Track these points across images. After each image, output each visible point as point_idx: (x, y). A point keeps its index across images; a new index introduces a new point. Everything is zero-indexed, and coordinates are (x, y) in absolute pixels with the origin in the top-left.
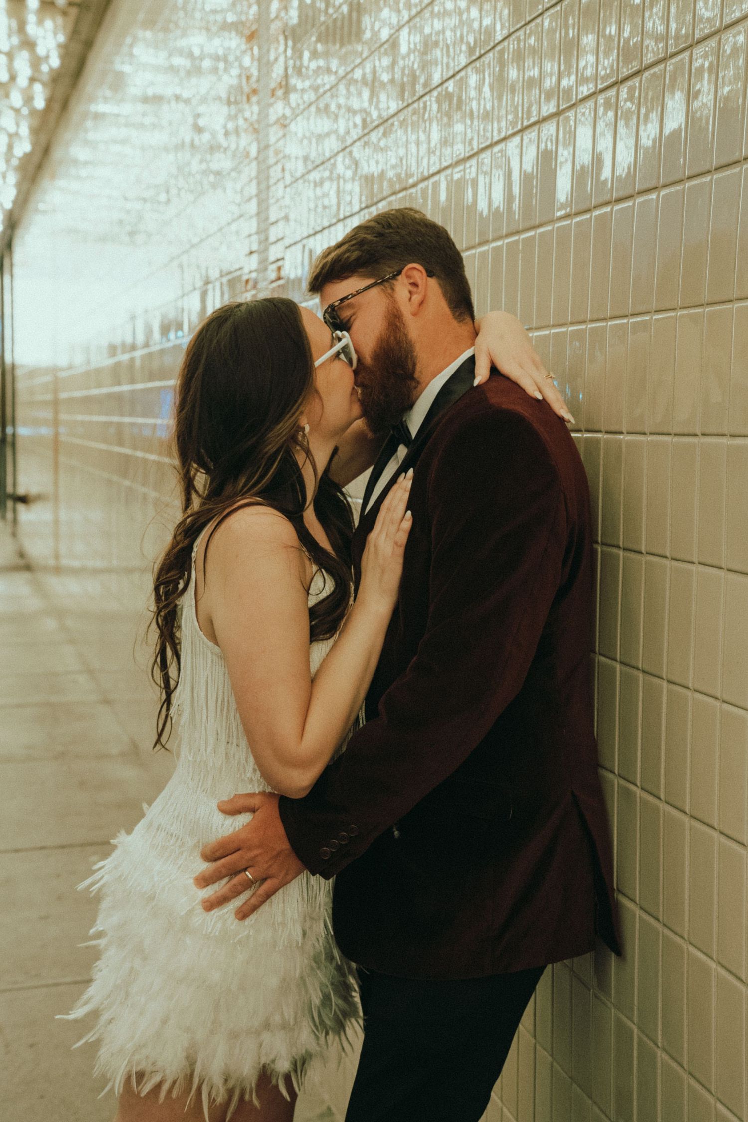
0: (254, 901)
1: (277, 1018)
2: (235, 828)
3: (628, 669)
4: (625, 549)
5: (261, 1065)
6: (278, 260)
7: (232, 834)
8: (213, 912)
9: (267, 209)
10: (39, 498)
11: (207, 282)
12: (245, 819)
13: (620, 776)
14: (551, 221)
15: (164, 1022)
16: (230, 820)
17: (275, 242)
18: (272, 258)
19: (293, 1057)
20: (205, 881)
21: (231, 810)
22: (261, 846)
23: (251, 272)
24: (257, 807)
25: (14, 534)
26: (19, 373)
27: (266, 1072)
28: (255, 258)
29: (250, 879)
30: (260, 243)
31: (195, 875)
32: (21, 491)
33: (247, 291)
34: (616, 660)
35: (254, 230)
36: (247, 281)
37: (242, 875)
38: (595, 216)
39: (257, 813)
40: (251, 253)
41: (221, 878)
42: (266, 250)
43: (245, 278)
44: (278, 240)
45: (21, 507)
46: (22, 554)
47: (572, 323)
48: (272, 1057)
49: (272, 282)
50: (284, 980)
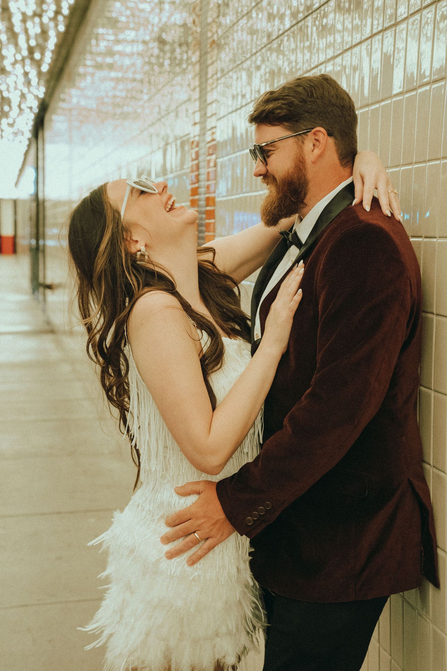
0: (200, 553)
1: (224, 629)
2: (187, 504)
3: (439, 395)
4: (437, 315)
5: (216, 660)
6: (212, 128)
7: (185, 509)
8: (174, 560)
9: (206, 94)
10: (59, 286)
11: (167, 144)
12: (193, 499)
13: (434, 467)
14: (391, 97)
15: (148, 634)
16: (183, 500)
17: (210, 117)
18: (208, 127)
19: (237, 654)
20: (167, 540)
21: (183, 493)
22: (204, 517)
23: (195, 136)
24: (201, 491)
25: (44, 311)
26: (47, 204)
27: (220, 664)
28: (198, 127)
29: (197, 538)
30: (201, 117)
31: (161, 536)
32: (48, 281)
33: (192, 149)
34: (431, 389)
35: (197, 109)
36: (193, 142)
37: (192, 536)
38: (419, 93)
39: (201, 495)
40: (195, 124)
41: (178, 538)
42: (205, 121)
43: (192, 140)
44: (212, 115)
45: (48, 292)
46: (48, 323)
47: (403, 165)
48: (223, 654)
49: (209, 142)
50: (226, 603)
